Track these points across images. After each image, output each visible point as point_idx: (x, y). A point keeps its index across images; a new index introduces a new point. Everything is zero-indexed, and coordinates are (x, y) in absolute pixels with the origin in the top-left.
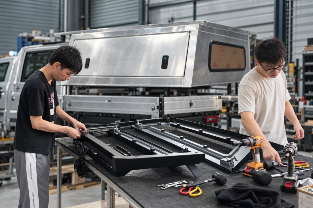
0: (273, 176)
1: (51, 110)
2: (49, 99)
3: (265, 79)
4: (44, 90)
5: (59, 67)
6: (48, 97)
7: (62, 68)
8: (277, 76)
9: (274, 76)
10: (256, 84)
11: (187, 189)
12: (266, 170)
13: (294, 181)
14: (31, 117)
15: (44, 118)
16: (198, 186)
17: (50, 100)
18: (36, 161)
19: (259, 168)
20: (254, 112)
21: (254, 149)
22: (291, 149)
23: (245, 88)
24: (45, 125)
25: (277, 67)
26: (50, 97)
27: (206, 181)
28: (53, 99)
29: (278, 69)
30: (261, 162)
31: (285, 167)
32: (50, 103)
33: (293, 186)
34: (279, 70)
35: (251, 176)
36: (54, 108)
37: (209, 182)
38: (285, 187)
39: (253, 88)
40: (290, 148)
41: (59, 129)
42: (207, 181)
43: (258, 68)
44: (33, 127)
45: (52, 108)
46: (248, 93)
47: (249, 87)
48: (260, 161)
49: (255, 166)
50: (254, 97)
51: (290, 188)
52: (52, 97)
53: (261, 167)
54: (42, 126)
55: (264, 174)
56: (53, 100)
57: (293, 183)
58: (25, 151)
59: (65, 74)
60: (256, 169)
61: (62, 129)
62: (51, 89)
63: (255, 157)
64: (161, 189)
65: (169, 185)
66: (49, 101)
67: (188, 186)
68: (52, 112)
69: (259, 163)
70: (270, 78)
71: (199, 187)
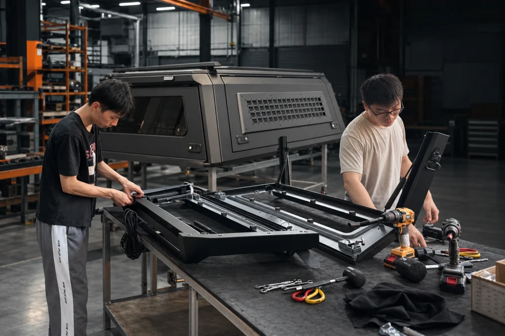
0: (427, 267)
1: (89, 168)
2: (87, 152)
3: (376, 128)
4: (79, 140)
5: (99, 109)
6: (85, 149)
7: (103, 110)
8: (393, 124)
9: (387, 122)
10: (363, 134)
11: (302, 293)
12: (417, 259)
13: (460, 275)
14: (61, 176)
15: (78, 179)
16: (320, 287)
17: (89, 153)
18: (67, 237)
19: (408, 256)
20: (362, 173)
21: (400, 228)
22: (453, 227)
23: (348, 139)
24: (80, 187)
25: (390, 111)
26: (89, 149)
27: (332, 281)
28: (93, 152)
29: (392, 113)
30: (410, 246)
31: (445, 256)
32: (88, 157)
33: (459, 283)
34: (395, 115)
35: (395, 267)
36: (95, 165)
37: (337, 282)
38: (446, 283)
39: (360, 141)
40: (451, 227)
41: (101, 193)
42: (334, 281)
43: (367, 114)
44: (63, 190)
45: (92, 165)
46: (353, 147)
47: (355, 138)
48: (409, 244)
49: (401, 254)
50: (361, 153)
51: (454, 285)
52: (91, 149)
53: (412, 255)
54: (76, 188)
55: (415, 264)
56: (94, 154)
57: (457, 278)
58: (51, 223)
59: (109, 119)
60: (403, 257)
61: (104, 193)
62: (90, 137)
63: (402, 240)
64: (261, 293)
65: (274, 286)
66: (88, 155)
67: (304, 288)
68: (92, 171)
69: (409, 248)
70: (383, 127)
71: (321, 289)
